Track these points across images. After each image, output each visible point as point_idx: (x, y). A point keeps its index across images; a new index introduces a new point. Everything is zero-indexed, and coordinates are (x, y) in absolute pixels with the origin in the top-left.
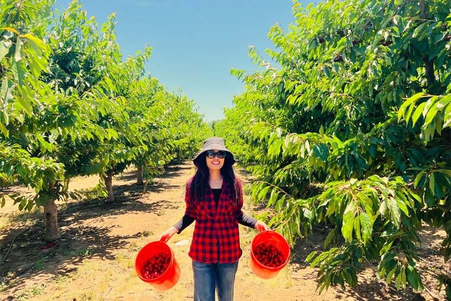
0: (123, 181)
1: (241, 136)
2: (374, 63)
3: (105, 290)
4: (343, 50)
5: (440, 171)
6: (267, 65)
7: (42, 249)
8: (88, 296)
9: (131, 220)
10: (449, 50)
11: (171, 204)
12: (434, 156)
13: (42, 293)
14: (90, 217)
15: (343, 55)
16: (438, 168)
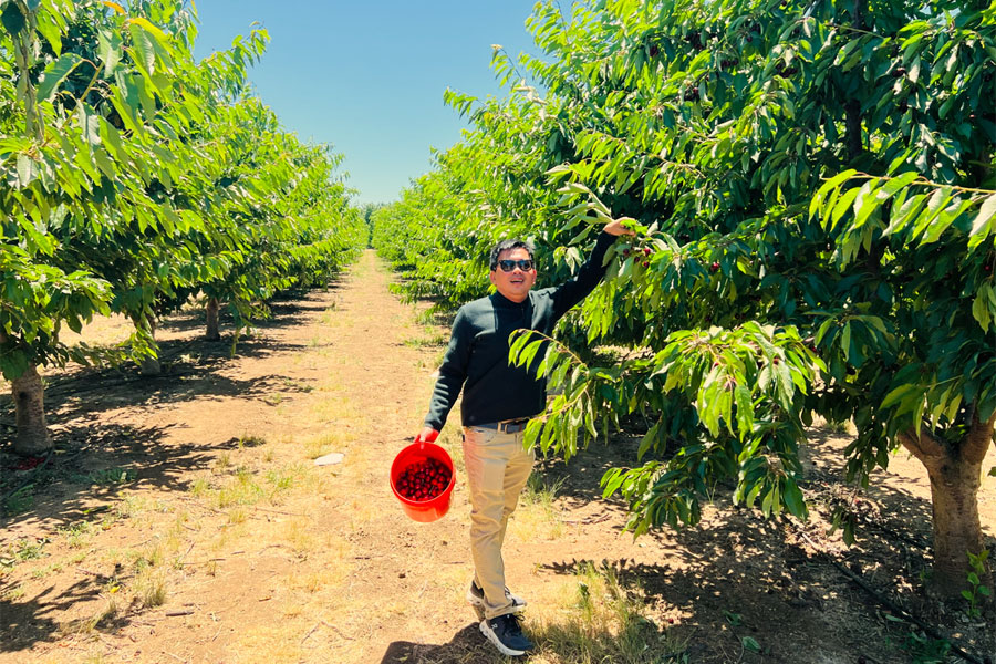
0: (169, 330)
1: (444, 243)
2: (764, 113)
3: (180, 548)
4: (700, 76)
5: (861, 318)
6: (529, 91)
7: (13, 469)
8: (147, 557)
9: (208, 413)
10: (899, 95)
11: (293, 382)
12: (850, 291)
13: (41, 556)
14: (112, 406)
15: (701, 88)
16: (858, 312)
